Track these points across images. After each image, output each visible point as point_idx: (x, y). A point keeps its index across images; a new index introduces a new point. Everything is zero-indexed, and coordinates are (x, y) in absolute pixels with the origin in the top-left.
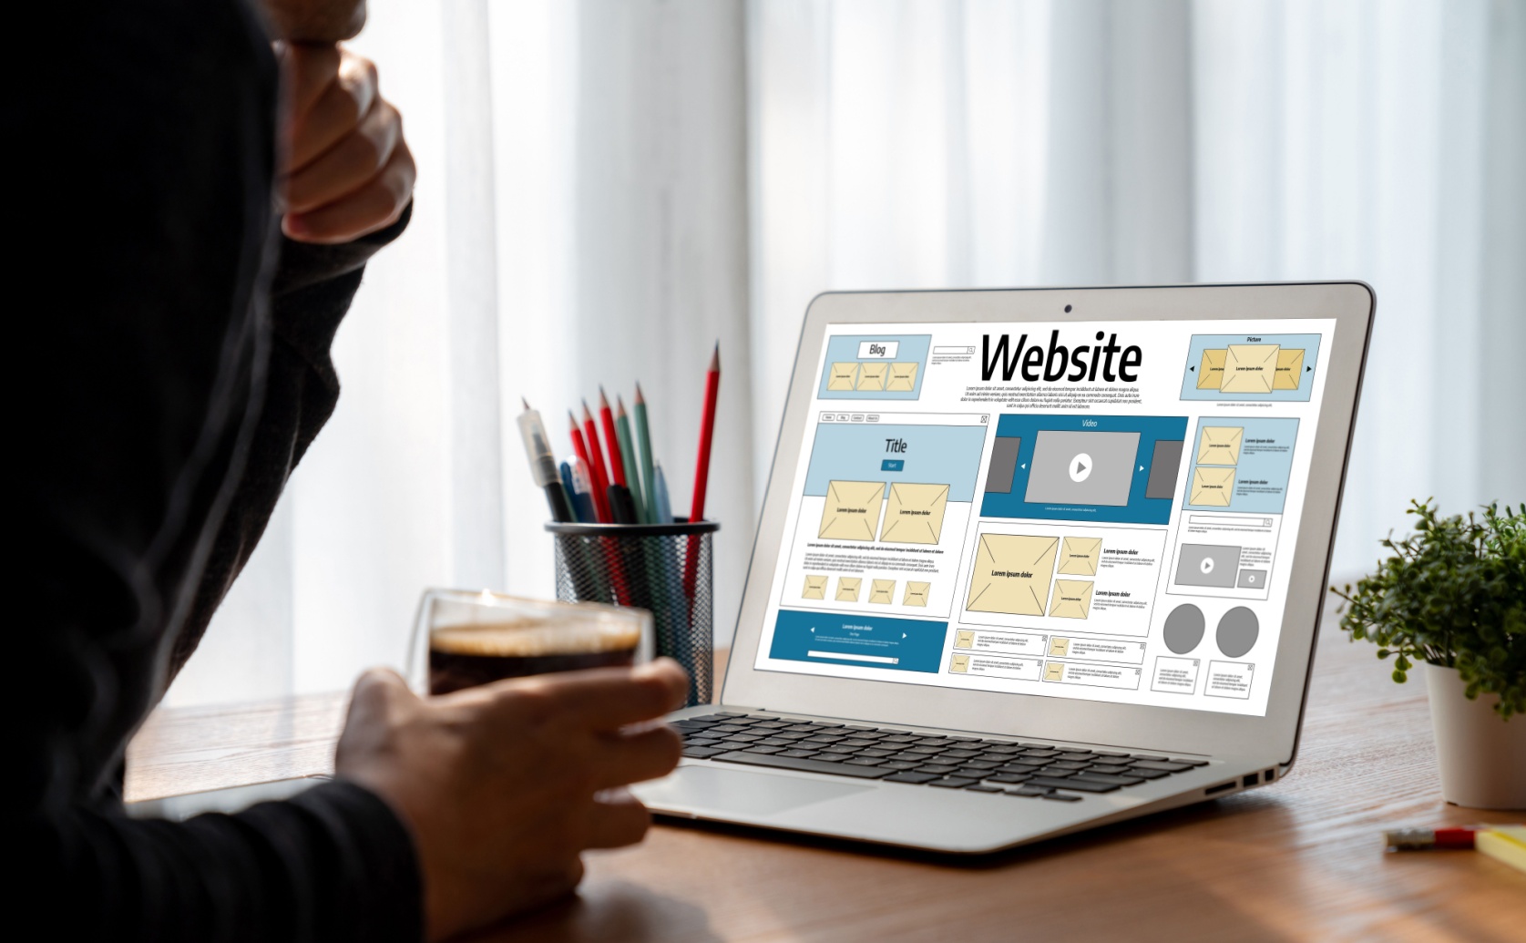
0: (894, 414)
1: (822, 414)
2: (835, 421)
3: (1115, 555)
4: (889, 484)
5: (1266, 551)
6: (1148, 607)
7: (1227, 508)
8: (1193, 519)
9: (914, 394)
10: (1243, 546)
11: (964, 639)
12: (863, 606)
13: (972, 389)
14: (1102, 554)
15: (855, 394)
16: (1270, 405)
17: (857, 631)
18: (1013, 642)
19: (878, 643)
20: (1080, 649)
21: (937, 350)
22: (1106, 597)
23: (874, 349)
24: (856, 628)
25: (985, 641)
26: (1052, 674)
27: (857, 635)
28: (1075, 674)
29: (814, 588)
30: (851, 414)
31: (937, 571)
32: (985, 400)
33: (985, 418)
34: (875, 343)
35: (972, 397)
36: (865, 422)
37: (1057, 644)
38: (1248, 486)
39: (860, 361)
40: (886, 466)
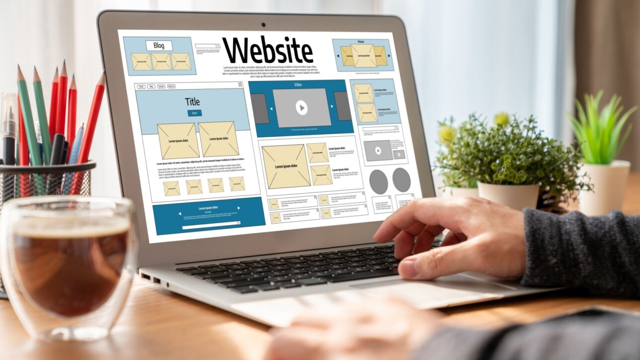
0: (184, 83)
1: (136, 85)
2: (147, 89)
3: (334, 150)
4: (196, 124)
5: (401, 141)
6: (359, 174)
7: (377, 123)
8: (365, 129)
9: (192, 71)
10: (390, 140)
11: (273, 204)
12: (206, 195)
13: (227, 68)
14: (329, 151)
15: (153, 72)
16: (379, 73)
17: (209, 210)
18: (300, 202)
19: (225, 215)
20: (335, 199)
21: (197, 46)
22: (338, 172)
23: (156, 45)
24: (207, 208)
25: (285, 204)
26: (326, 214)
27: (210, 212)
28: (337, 212)
29: (171, 189)
30: (156, 84)
31: (244, 170)
32: (237, 74)
33: (240, 84)
34: (156, 42)
35: (228, 72)
36: (167, 88)
37: (323, 199)
38: (383, 111)
39: (150, 52)
40: (190, 113)
